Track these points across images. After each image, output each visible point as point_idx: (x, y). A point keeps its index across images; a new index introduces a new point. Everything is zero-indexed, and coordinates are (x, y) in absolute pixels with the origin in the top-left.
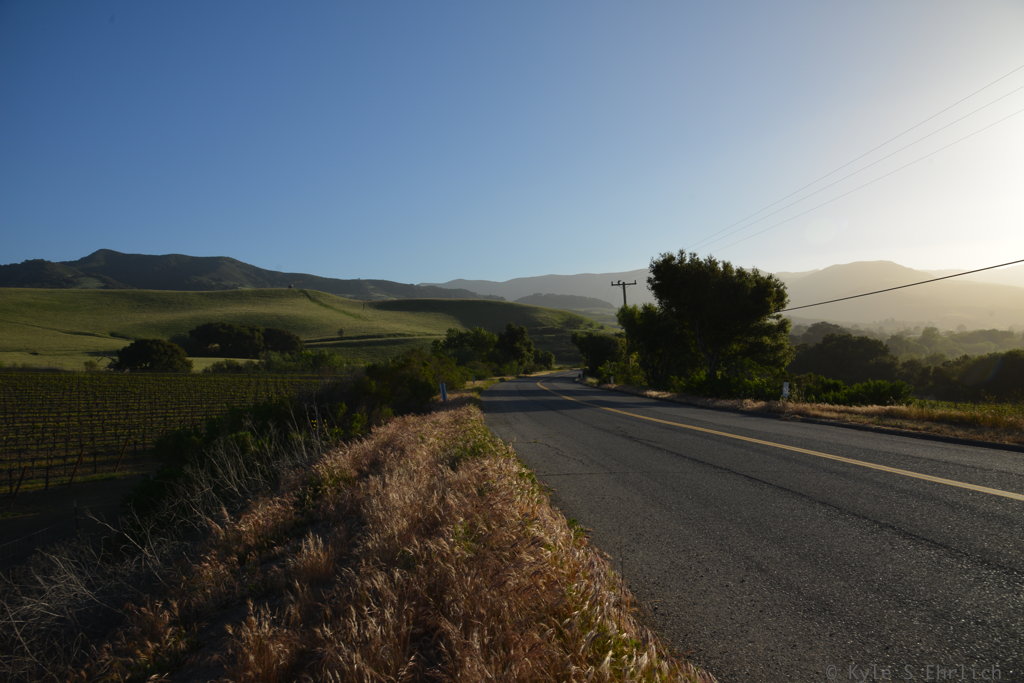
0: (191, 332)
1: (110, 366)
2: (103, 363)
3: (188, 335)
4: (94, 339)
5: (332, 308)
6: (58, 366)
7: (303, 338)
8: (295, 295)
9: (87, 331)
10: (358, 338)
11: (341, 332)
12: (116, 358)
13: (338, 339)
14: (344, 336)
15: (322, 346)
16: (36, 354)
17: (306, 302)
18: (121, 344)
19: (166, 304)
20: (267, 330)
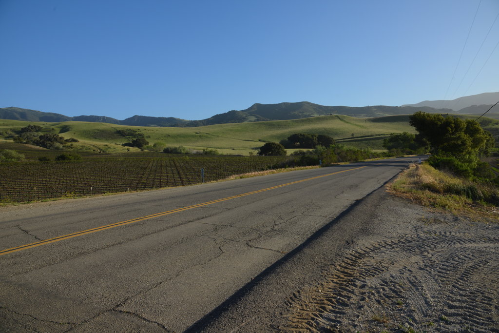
0: (288, 138)
1: (258, 154)
2: (256, 152)
3: (287, 140)
4: (253, 142)
5: (350, 123)
6: (241, 154)
7: (335, 138)
8: (333, 118)
9: (251, 140)
10: (361, 137)
11: (353, 135)
12: (259, 150)
13: (351, 138)
14: (354, 136)
15: (343, 142)
16: (234, 149)
17: (338, 121)
18: (262, 144)
19: (279, 126)
20: (319, 136)
